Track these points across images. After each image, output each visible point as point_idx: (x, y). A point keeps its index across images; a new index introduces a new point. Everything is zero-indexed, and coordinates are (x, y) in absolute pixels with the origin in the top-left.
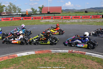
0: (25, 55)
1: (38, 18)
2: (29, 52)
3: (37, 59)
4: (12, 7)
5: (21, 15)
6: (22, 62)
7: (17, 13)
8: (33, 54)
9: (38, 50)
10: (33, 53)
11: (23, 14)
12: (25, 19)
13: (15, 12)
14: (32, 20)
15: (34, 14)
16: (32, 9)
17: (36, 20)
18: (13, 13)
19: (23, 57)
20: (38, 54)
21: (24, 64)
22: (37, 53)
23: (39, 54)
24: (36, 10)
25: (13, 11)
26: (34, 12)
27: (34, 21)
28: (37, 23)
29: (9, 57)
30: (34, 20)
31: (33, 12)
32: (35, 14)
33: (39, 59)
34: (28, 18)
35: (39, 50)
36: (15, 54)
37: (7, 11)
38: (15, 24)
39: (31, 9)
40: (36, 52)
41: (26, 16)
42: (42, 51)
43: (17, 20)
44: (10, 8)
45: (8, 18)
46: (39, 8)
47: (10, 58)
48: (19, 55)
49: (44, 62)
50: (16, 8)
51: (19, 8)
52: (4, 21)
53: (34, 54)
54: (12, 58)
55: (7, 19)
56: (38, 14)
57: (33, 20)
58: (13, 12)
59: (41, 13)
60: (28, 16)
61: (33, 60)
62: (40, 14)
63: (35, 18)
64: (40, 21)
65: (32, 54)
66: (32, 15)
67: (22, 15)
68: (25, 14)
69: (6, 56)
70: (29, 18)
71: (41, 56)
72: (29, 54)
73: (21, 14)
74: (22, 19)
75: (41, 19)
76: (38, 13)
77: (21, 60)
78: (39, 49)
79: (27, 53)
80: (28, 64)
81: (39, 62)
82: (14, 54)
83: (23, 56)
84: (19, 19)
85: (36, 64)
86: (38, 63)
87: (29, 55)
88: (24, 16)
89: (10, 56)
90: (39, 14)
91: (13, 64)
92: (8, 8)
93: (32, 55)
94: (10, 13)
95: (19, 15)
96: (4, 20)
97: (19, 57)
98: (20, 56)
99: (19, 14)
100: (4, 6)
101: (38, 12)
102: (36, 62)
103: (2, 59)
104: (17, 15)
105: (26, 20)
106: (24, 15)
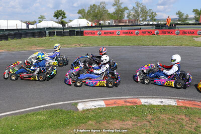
0: (155, 104)
1: (190, 33)
2: (163, 100)
3: (179, 117)
4: (139, 10)
5: (154, 25)
6: (149, 117)
7: (148, 21)
8: (171, 104)
9: (185, 100)
10: (172, 102)
11: (159, 24)
12: (163, 33)
13: (145, 20)
14: (176, 37)
15: (181, 24)
16: (179, 13)
17: (186, 37)
18: (140, 21)
19: (151, 107)
20: (182, 106)
21: (152, 122)
22: (182, 104)
23: (186, 108)
24: (187, 16)
25: (141, 17)
26: (182, 21)
27: (180, 38)
28: (187, 43)
29: (126, 102)
30: (181, 36)
31: (179, 20)
32: (184, 24)
33: (184, 117)
34: (169, 33)
35: (185, 98)
36: (138, 98)
37: (131, 17)
38: (142, 43)
39: (177, 14)
40: (179, 102)
41: (165, 28)
42: (193, 102)
43: (147, 36)
44: (136, 12)
45: (131, 31)
46: (193, 12)
47: (128, 104)
48: (144, 101)
49: (194, 126)
50: (147, 13)
51: (152, 13)
52: (124, 35)
53: (174, 104)
54: (131, 105)
55: (129, 33)
56: (190, 24)
57: (179, 36)
58: (141, 19)
59: (198, 22)
60: (169, 28)
61: (170, 118)
62: (196, 24)
63: (184, 33)
64: (194, 38)
65: (169, 104)
66: (177, 26)
67: (158, 26)
68: (162, 23)
69: (122, 100)
70: (172, 33)
71: (189, 113)
72: (164, 104)
73: (155, 23)
74: (157, 34)
75: (196, 34)
76: (190, 22)
77: (147, 112)
78: (185, 96)
79: (160, 100)
80: (161, 124)
81: (184, 124)
82: (136, 98)
83: (151, 105)
84: (151, 32)
85: (177, 126)
86: (181, 126)
87: (164, 106)
88: (162, 28)
89: (128, 100)
90: (193, 24)
91: (131, 116)
92: (132, 12)
93: (169, 106)
94: (135, 20)
95: (151, 25)
96: (124, 33)
97: (144, 105)
98: (146, 104)
99: (151, 23)
100: (126, 8)
101: (191, 19)
102: (177, 122)
103: (115, 103)
104: (148, 25)
105: (164, 36)
106: (162, 26)
